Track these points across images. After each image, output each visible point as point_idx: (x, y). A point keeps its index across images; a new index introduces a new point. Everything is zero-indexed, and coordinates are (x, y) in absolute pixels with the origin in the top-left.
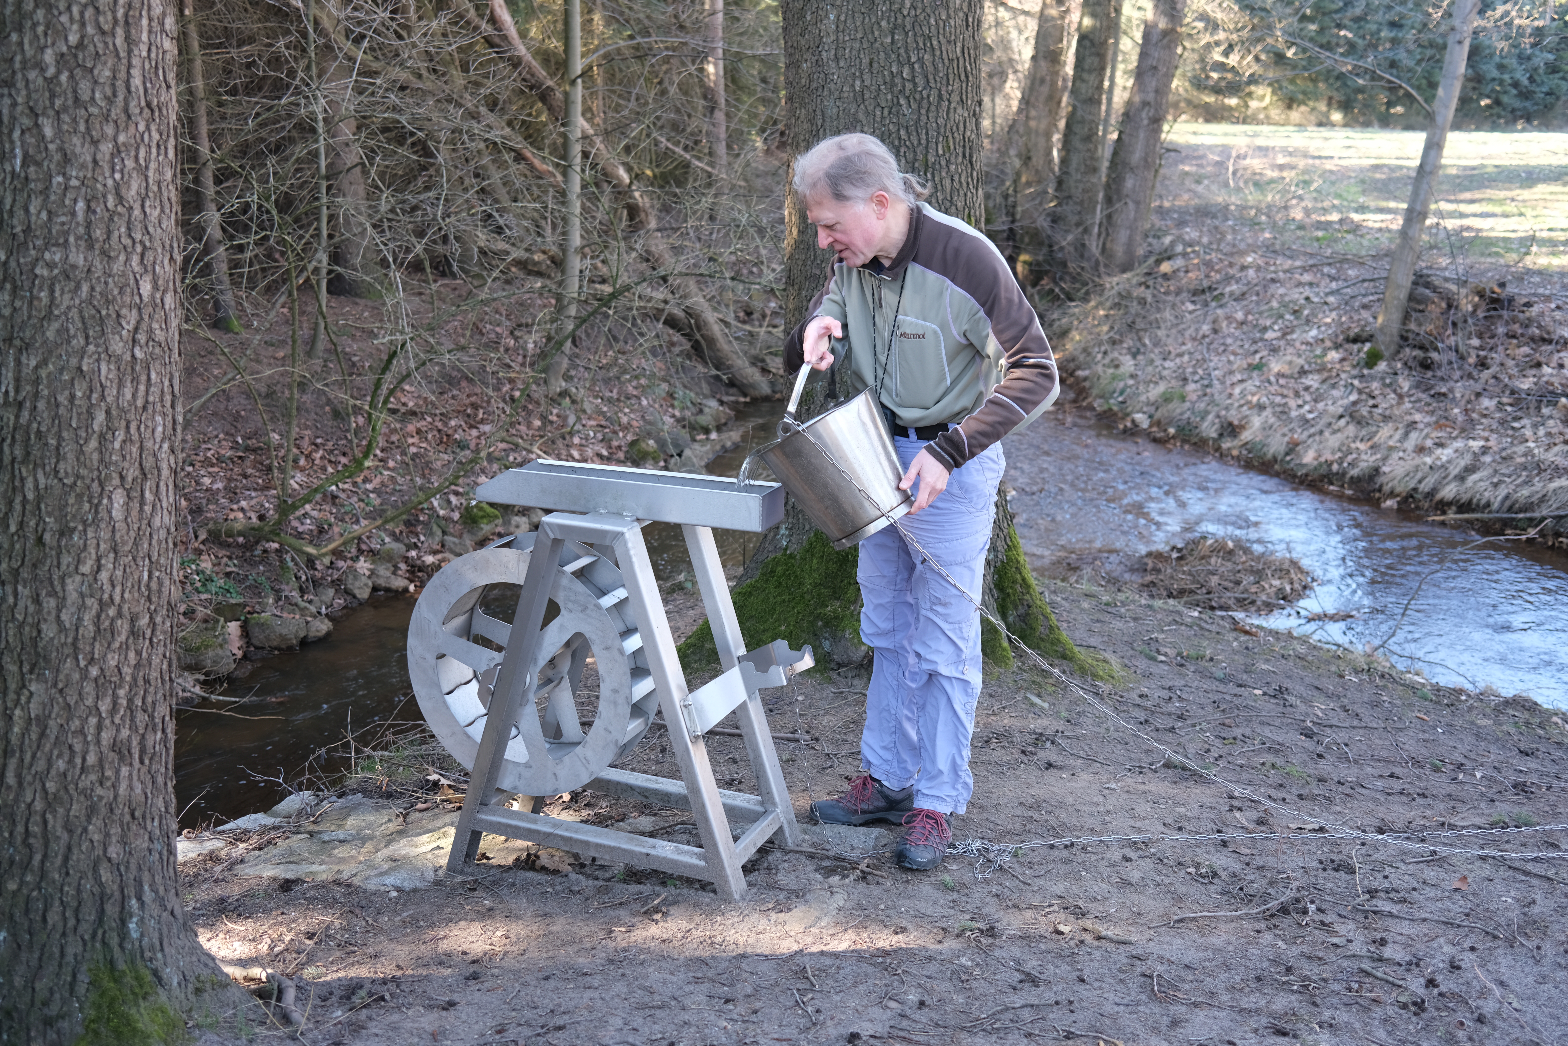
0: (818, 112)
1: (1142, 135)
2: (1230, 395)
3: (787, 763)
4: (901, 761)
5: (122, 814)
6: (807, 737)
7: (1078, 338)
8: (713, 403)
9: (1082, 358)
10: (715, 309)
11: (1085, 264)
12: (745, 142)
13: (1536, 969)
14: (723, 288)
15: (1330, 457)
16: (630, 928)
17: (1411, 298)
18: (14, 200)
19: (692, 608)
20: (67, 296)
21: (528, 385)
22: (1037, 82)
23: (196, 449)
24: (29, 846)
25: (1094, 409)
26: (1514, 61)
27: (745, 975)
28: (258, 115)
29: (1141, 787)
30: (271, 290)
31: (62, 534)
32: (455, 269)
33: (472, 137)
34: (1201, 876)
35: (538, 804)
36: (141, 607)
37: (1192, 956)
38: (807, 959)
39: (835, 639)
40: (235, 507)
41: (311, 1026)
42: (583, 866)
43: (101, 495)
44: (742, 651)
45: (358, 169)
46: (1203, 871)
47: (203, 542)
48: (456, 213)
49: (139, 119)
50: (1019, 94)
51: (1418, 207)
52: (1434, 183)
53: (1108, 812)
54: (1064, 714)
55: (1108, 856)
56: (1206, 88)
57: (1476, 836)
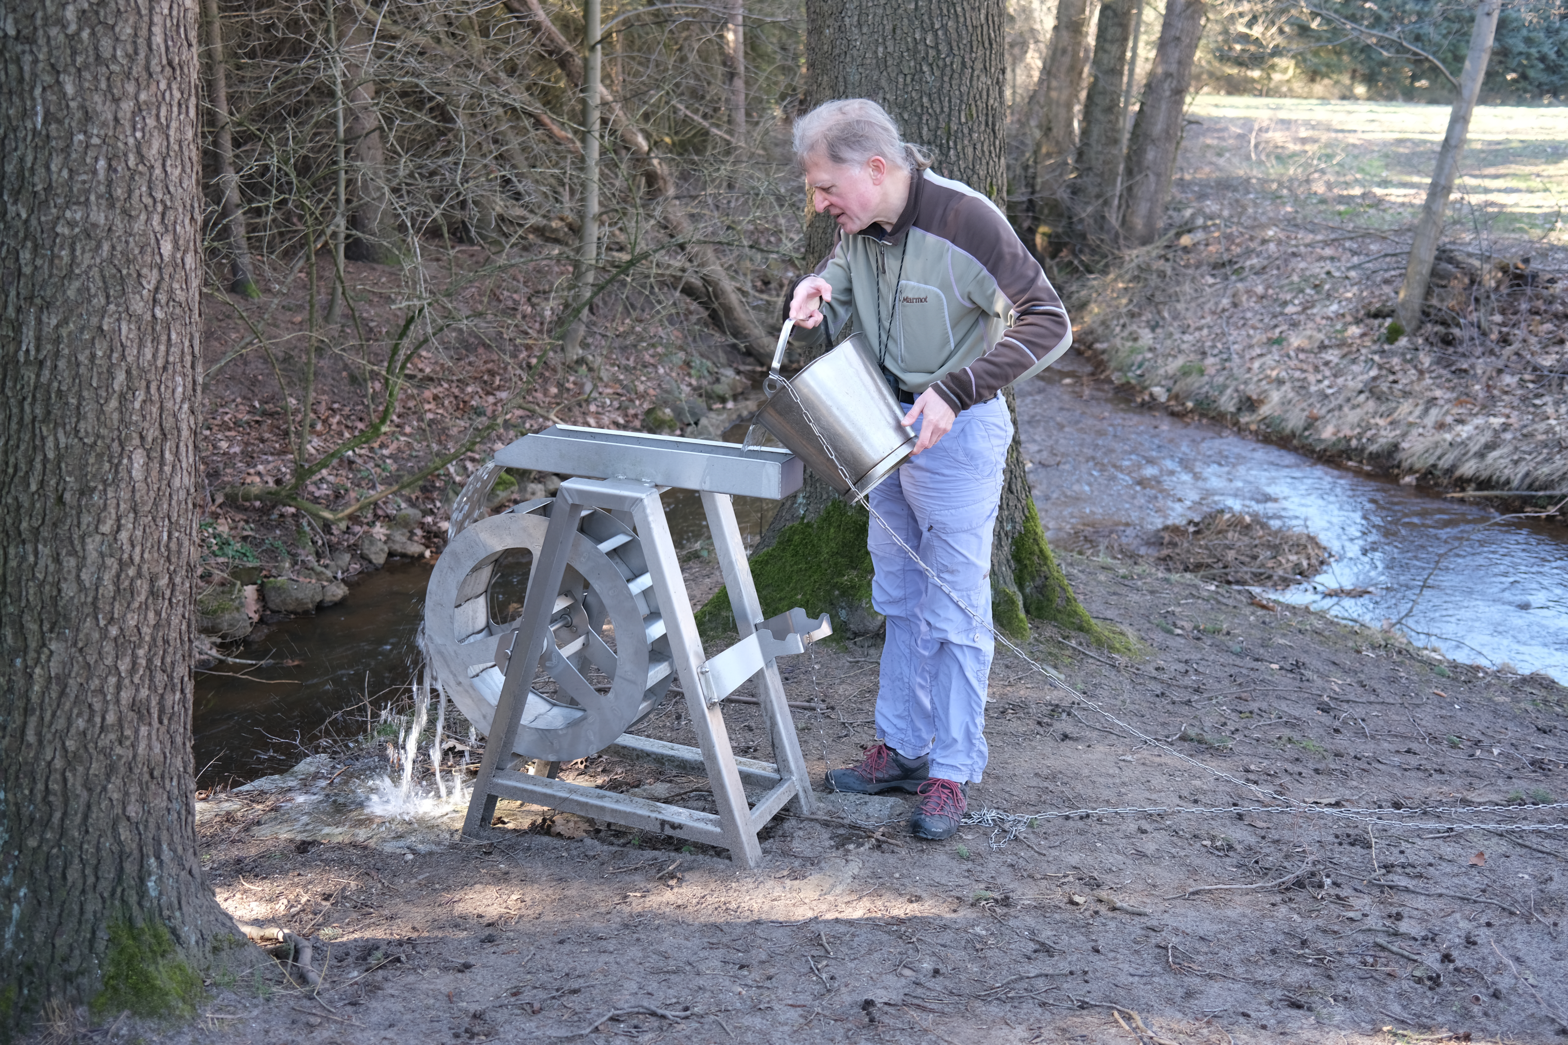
0: (841, 79)
1: (1164, 106)
2: (1249, 370)
3: (803, 731)
4: (915, 729)
5: (141, 774)
6: (823, 706)
7: (1096, 310)
8: (730, 373)
9: (1100, 330)
10: (733, 278)
11: (1104, 236)
12: (764, 109)
13: (1552, 946)
14: (740, 258)
15: (1349, 433)
16: (646, 892)
17: (1434, 273)
18: (35, 158)
19: (708, 576)
20: (88, 255)
21: (545, 352)
22: (1059, 53)
23: (213, 412)
24: (49, 804)
25: (1111, 382)
26: (1542, 35)
27: (760, 941)
28: (276, 78)
29: (1157, 759)
30: (288, 255)
31: (82, 493)
32: (473, 233)
33: (492, 103)
34: (1217, 848)
35: (554, 769)
36: (160, 567)
37: (1207, 928)
38: (821, 926)
39: (852, 608)
40: (252, 471)
41: (327, 986)
42: (598, 831)
43: (121, 455)
44: (760, 619)
45: (377, 134)
46: (1219, 844)
47: (220, 506)
48: (475, 178)
49: (160, 77)
50: (1040, 64)
51: (1443, 182)
52: (1459, 158)
53: (1124, 784)
54: (1080, 686)
55: (1124, 827)
56: (1229, 59)
57: (1493, 812)
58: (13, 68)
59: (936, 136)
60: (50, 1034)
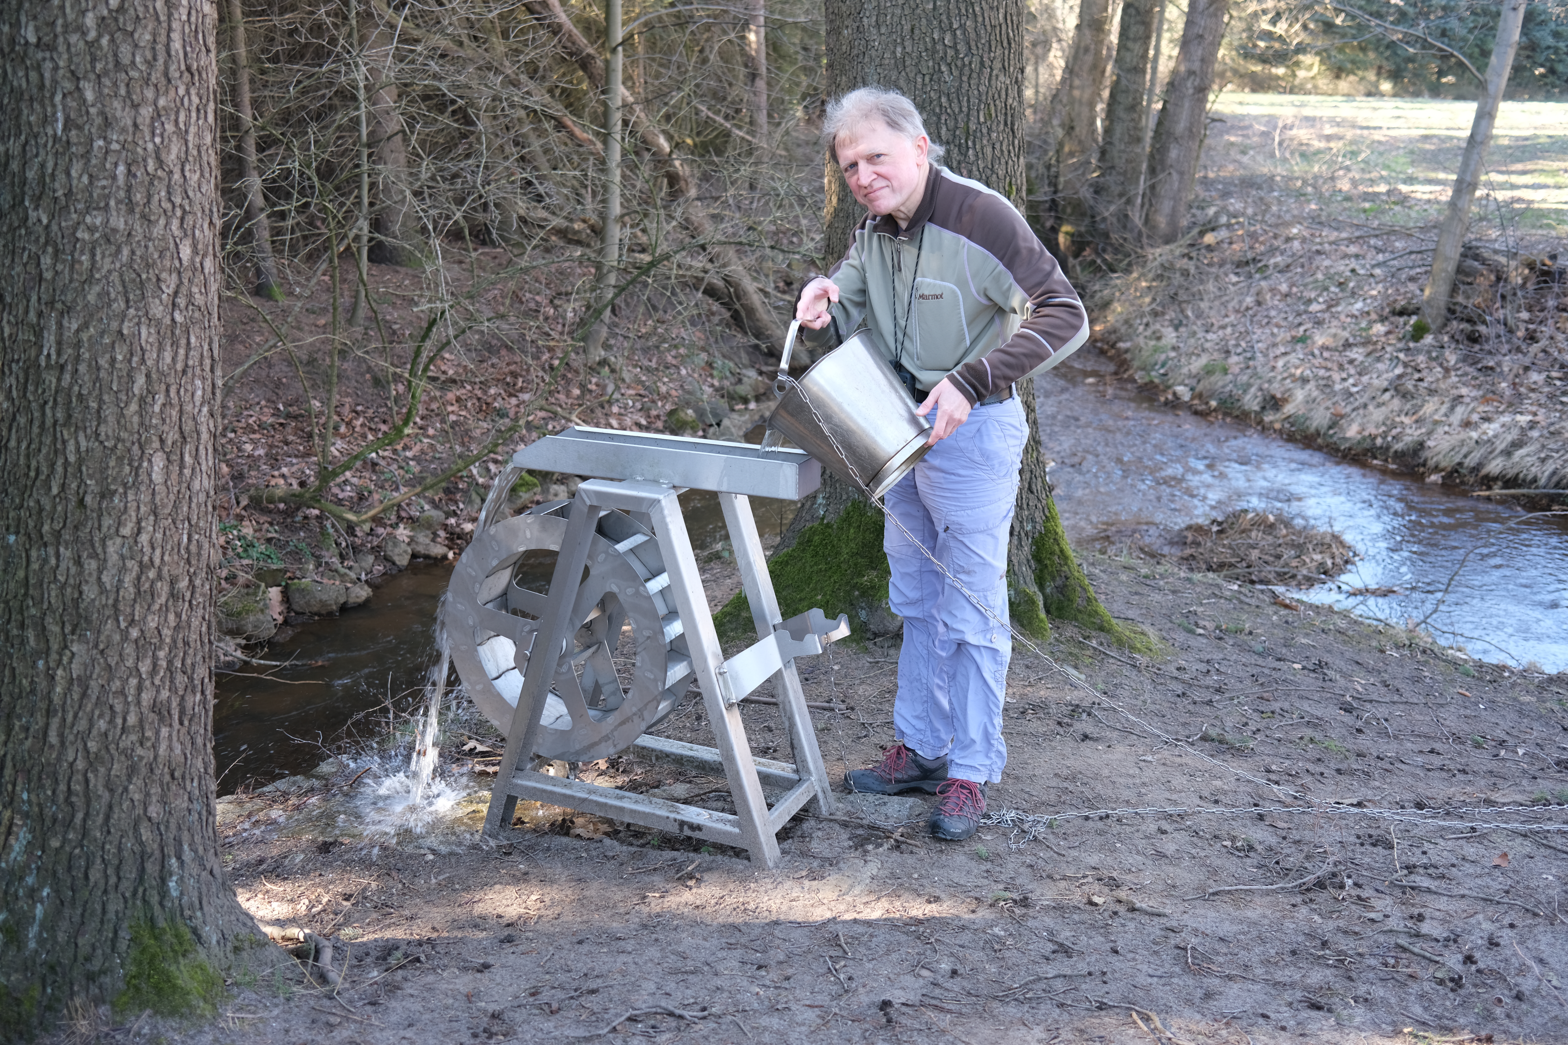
0: (859, 79)
1: (1187, 104)
2: (1273, 368)
3: (822, 732)
4: (934, 730)
5: (162, 774)
6: (843, 706)
7: (1119, 309)
8: (752, 373)
9: (1123, 329)
10: (755, 279)
11: (1127, 235)
12: (785, 110)
14: (763, 258)
15: (1374, 431)
16: (664, 894)
17: (1459, 270)
18: (56, 164)
19: (729, 577)
20: (108, 260)
21: (566, 354)
22: (1081, 51)
23: (238, 415)
24: (72, 805)
25: (1135, 381)
27: (778, 942)
28: (299, 82)
29: (1178, 760)
30: (312, 258)
31: (103, 496)
32: (494, 236)
33: (512, 106)
34: (1237, 849)
35: (574, 770)
36: (181, 569)
37: (1227, 929)
38: (839, 927)
39: (872, 608)
40: (276, 473)
41: (347, 985)
42: (617, 832)
43: (141, 458)
44: (778, 619)
45: (400, 136)
46: (1239, 844)
47: (245, 508)
48: (496, 181)
49: (179, 83)
50: (1063, 63)
51: (1468, 178)
52: (1484, 154)
53: (1144, 784)
54: (1101, 686)
55: (1144, 828)
56: (1253, 57)
57: (1517, 813)
58: (33, 75)
59: (954, 137)
60: (73, 1033)
